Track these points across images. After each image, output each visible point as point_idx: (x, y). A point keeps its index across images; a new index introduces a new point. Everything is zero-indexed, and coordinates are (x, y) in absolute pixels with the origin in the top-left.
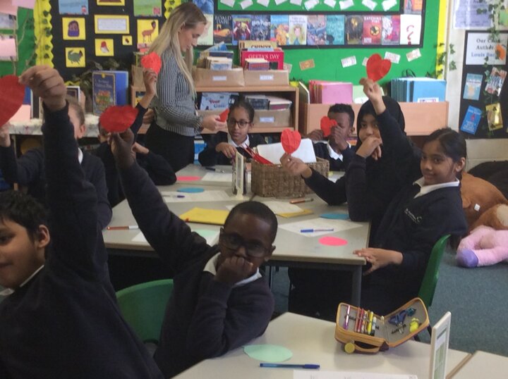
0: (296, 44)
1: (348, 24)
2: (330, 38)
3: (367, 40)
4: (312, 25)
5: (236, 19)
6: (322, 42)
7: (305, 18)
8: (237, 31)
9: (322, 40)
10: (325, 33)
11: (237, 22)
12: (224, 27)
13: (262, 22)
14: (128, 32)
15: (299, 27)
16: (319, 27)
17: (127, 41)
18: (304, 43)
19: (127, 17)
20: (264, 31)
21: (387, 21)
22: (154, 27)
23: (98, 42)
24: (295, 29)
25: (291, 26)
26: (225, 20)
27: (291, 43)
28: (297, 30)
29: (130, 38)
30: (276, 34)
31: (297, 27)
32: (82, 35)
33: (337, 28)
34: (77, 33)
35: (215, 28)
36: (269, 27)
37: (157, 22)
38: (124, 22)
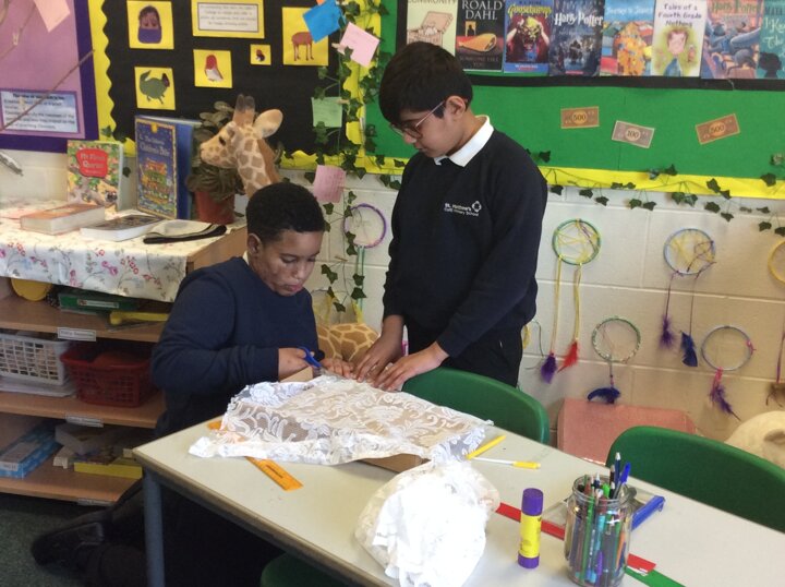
0: (672, 74)
2: (771, 61)
4: (719, 26)
5: (514, 8)
6: (746, 71)
7: (701, 5)
8: (516, 39)
9: (745, 67)
10: (757, 48)
11: (518, 16)
12: (483, 28)
13: (581, 16)
14: (261, 35)
15: (682, 30)
16: (740, 31)
17: (261, 57)
18: (693, 72)
19: (259, 2)
20: (585, 38)
23: (200, 56)
24: (669, 37)
25: (661, 27)
26: (487, 11)
27: (654, 71)
28: (677, 37)
29: (266, 50)
30: (616, 48)
31: (676, 31)
32: (167, 41)
34: (156, 37)
35: (460, 31)
36: (598, 28)
38: (253, 12)
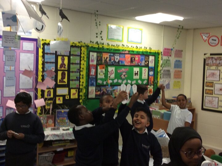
5: (102, 88)
11: (103, 89)
12: (98, 91)
13: (110, 89)
14: (68, 94)
17: (67, 97)
19: (68, 88)
20: (110, 92)
22: (76, 92)
23: (57, 98)
26: (99, 88)
29: (68, 96)
34: (50, 95)
37: (77, 90)
38: (67, 90)
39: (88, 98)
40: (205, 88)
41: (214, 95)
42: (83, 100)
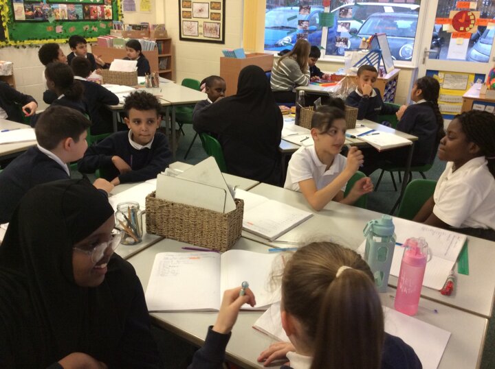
0: (64, 19)
1: (84, 9)
2: (77, 16)
3: (92, 17)
4: (69, 9)
6: (74, 18)
7: (65, 6)
8: (36, 12)
10: (75, 14)
11: (35, 8)
12: (30, 10)
15: (63, 10)
16: (72, 10)
18: (67, 18)
20: (48, 12)
21: (99, 8)
24: (62, 12)
25: (60, 10)
27: (61, 19)
33: (79, 11)
35: (25, 11)
39: (15, 21)
40: (182, 9)
41: (193, 19)
42: (7, 23)
